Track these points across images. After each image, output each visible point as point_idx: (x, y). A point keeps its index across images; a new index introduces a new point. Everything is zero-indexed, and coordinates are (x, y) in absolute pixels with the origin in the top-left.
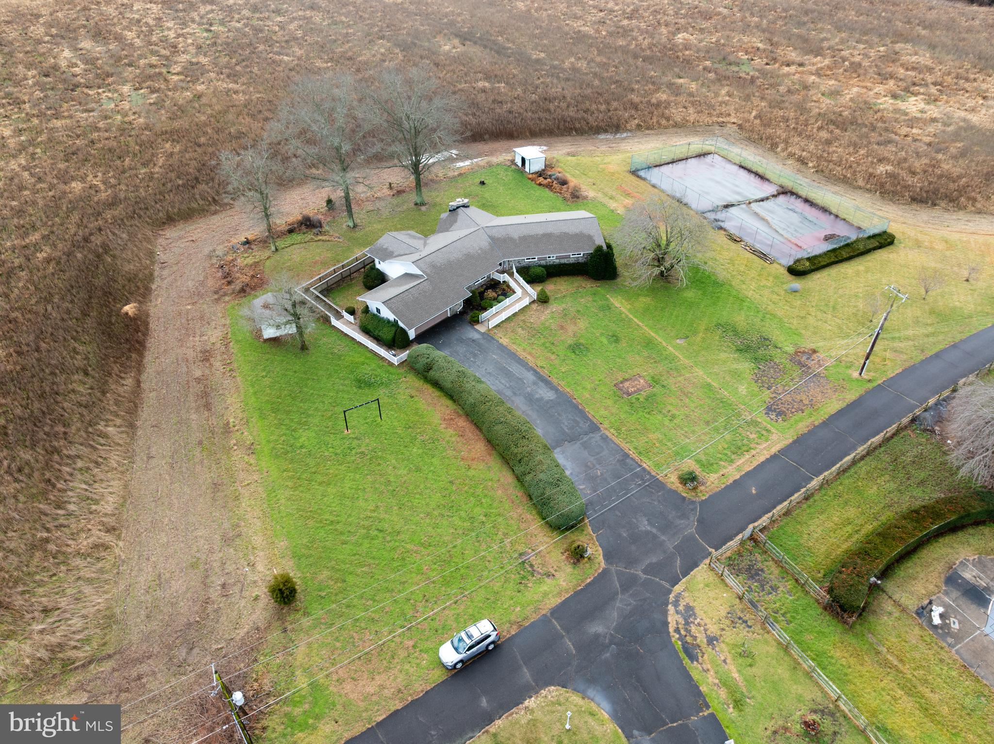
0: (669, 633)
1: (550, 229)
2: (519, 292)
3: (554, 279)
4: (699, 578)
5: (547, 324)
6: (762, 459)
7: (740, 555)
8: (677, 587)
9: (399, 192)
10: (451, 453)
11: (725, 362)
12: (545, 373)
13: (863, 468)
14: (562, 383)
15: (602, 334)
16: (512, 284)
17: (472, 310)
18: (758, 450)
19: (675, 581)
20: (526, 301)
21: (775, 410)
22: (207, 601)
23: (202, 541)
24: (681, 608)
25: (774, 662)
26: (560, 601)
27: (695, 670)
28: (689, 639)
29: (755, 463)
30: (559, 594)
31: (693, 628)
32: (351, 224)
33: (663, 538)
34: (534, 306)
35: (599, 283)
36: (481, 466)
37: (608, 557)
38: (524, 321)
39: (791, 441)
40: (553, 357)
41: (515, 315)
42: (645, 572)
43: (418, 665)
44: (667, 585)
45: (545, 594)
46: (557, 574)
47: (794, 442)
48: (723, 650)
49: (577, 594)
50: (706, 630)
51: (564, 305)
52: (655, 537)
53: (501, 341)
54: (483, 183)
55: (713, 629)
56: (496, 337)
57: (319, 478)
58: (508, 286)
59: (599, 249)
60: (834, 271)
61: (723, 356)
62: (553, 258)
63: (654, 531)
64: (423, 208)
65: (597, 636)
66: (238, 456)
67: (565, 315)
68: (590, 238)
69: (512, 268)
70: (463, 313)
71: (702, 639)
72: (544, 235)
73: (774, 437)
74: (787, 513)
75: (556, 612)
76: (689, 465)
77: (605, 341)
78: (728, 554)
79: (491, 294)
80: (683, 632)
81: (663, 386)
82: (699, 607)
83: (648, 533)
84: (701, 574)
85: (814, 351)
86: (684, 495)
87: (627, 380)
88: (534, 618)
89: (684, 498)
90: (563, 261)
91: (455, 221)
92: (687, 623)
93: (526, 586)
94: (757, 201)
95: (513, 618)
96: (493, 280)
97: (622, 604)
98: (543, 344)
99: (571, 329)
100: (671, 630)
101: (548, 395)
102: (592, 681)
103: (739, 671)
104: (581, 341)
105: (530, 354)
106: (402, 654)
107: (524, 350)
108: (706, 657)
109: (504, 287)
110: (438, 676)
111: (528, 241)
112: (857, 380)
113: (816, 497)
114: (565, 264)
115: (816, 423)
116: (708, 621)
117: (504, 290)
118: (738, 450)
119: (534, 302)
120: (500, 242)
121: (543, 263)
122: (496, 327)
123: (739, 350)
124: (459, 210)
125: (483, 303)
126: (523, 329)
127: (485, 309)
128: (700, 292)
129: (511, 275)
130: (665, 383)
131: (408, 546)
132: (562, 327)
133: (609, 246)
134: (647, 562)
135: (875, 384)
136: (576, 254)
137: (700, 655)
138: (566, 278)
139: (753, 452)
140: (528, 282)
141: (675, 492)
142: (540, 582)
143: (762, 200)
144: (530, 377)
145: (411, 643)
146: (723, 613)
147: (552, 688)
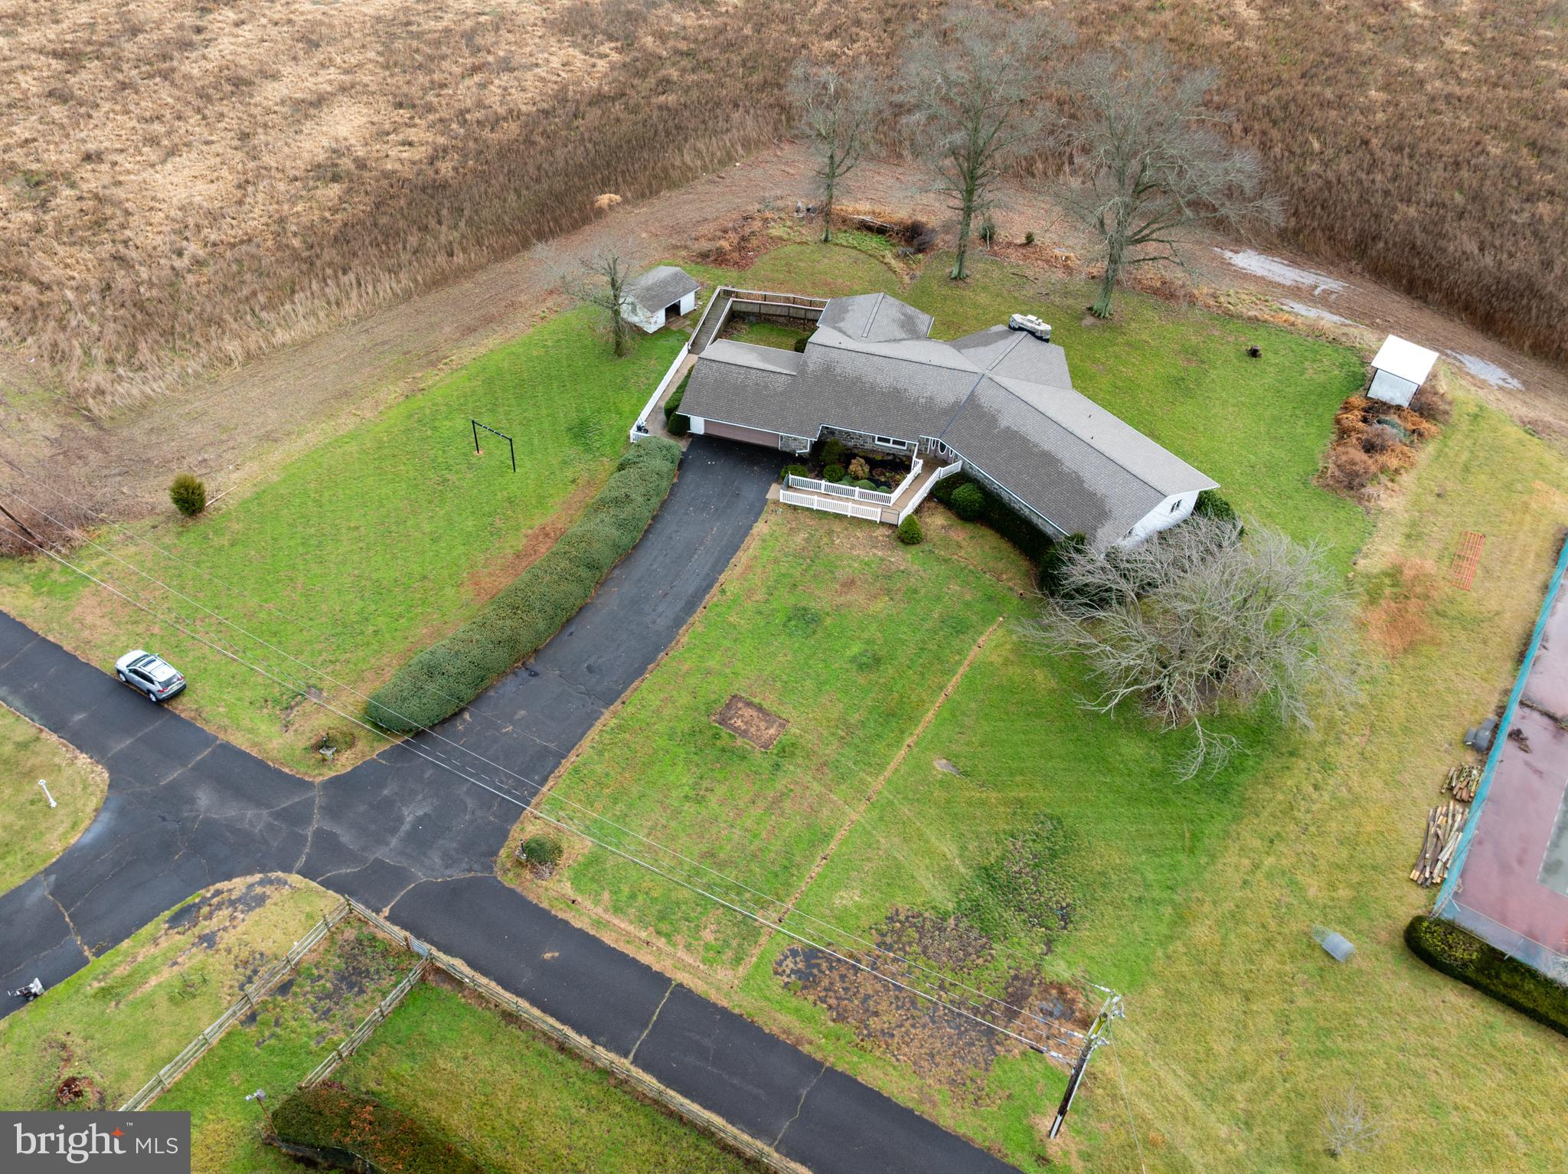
0: (213, 884)
3: (987, 531)
4: (320, 901)
5: (844, 563)
6: (645, 958)
7: (385, 954)
8: (298, 876)
10: (480, 558)
11: (924, 852)
16: (908, 480)
18: (669, 949)
19: (307, 873)
20: (875, 515)
21: (810, 966)
24: (259, 889)
25: (182, 1031)
26: (243, 748)
27: (157, 925)
28: (205, 910)
29: (630, 951)
30: (255, 745)
31: (226, 912)
33: (393, 841)
35: (1032, 594)
36: (466, 596)
37: (335, 782)
39: (722, 1003)
41: (839, 517)
42: (319, 833)
44: (301, 862)
45: (251, 730)
46: (289, 734)
47: (724, 1012)
48: (194, 959)
49: (261, 764)
50: (225, 929)
51: (916, 567)
52: (393, 830)
53: (758, 524)
55: (227, 939)
56: (764, 516)
57: (387, 463)
61: (948, 848)
63: (405, 827)
65: (191, 801)
66: (396, 388)
67: (887, 578)
70: (801, 459)
71: (206, 927)
73: (723, 975)
74: (511, 1017)
75: (228, 749)
76: (578, 846)
77: (852, 651)
78: (382, 936)
80: (215, 901)
81: (776, 765)
82: (269, 911)
83: (400, 820)
84: (330, 903)
86: (503, 852)
87: (760, 709)
88: (210, 728)
89: (495, 853)
91: (993, 344)
92: (232, 903)
93: (262, 707)
95: (206, 708)
97: (253, 818)
98: (784, 575)
99: (853, 596)
100: (218, 886)
102: (122, 812)
103: (159, 985)
104: (829, 619)
108: (178, 937)
109: (894, 474)
113: (571, 1066)
115: (806, 1049)
116: (241, 928)
117: (892, 479)
119: (882, 523)
123: (987, 874)
125: (831, 467)
126: (807, 539)
130: (788, 766)
132: (848, 584)
134: (338, 830)
137: (180, 929)
139: (661, 942)
140: (927, 499)
141: (504, 835)
142: (272, 719)
146: (261, 947)
147: (106, 775)
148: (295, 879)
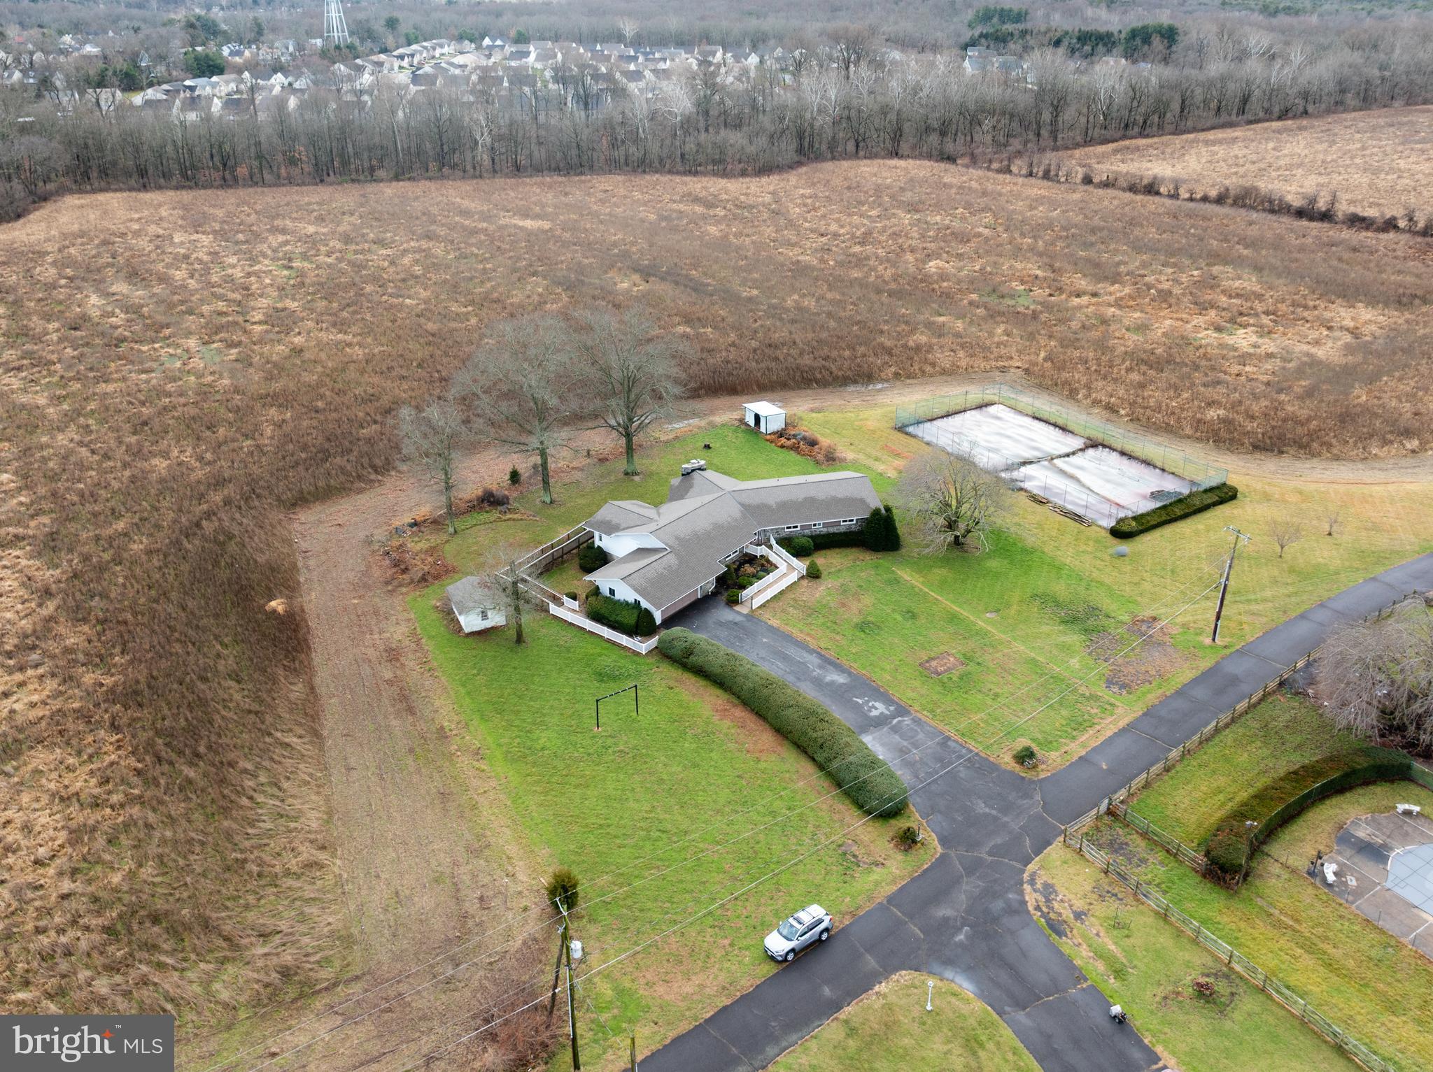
0: (1028, 912)
1: (812, 493)
2: (783, 567)
3: (824, 552)
4: (1054, 855)
5: (824, 602)
6: (1109, 733)
7: (1098, 829)
8: (1030, 866)
9: (603, 460)
10: (732, 746)
11: (1048, 635)
12: (832, 655)
13: (1229, 736)
14: (855, 666)
15: (894, 610)
16: (773, 558)
17: (727, 589)
18: (1103, 725)
19: (1027, 861)
20: (793, 577)
21: (1117, 683)
22: (465, 916)
23: (442, 855)
24: (1039, 886)
25: (1154, 931)
26: (895, 888)
27: (1066, 945)
28: (1052, 916)
29: (1101, 739)
30: (894, 881)
31: (1056, 905)
32: (548, 500)
33: (1006, 819)
34: (805, 582)
35: (880, 555)
36: (773, 757)
37: (944, 841)
38: (795, 600)
39: (1140, 713)
40: (838, 637)
41: (782, 593)
42: (990, 853)
43: (739, 963)
44: (1019, 865)
45: (877, 884)
46: (887, 863)
47: (1145, 714)
48: (1093, 926)
49: (913, 880)
50: (1071, 906)
51: (841, 581)
52: (996, 819)
53: (770, 622)
54: (707, 447)
55: (1079, 905)
56: (763, 619)
57: (573, 780)
58: (768, 561)
59: (876, 512)
60: (1168, 531)
61: (1045, 629)
62: (819, 525)
63: (994, 812)
64: (637, 478)
65: (946, 920)
66: (464, 762)
67: (845, 591)
68: (862, 501)
69: (769, 540)
70: (715, 594)
71: (1067, 914)
72: (806, 499)
73: (1120, 711)
74: (1147, 785)
75: (891, 899)
76: (1022, 743)
77: (899, 618)
78: (1085, 830)
79: (748, 569)
80: (1045, 909)
81: (979, 664)
82: (1059, 883)
83: (986, 815)
84: (1055, 851)
85: (1154, 619)
86: (1024, 775)
87: (933, 659)
88: (868, 907)
89: (1023, 778)
90: (832, 530)
91: (691, 486)
92: (1048, 900)
93: (853, 877)
94: (1060, 456)
95: (843, 908)
96: (747, 554)
97: (969, 887)
98: (824, 624)
99: (855, 606)
100: (1031, 908)
101: (840, 679)
102: (949, 962)
103: (1116, 943)
104: (870, 619)
105: (809, 635)
106: (719, 953)
107: (801, 631)
108: (1075, 931)
109: (763, 561)
110: (768, 970)
111: (786, 507)
112: (1211, 647)
113: (1178, 768)
114: (834, 534)
115: (1168, 693)
116: (1072, 896)
117: (763, 565)
118: (1079, 725)
119: (803, 577)
120: (753, 510)
121: (807, 532)
122: (760, 607)
123: (1064, 622)
124: (694, 474)
125: (741, 580)
126: (795, 608)
127: (743, 587)
128: (1006, 562)
129: (770, 547)
130: (980, 660)
131: (701, 845)
132: (843, 605)
133: (888, 509)
134: (992, 843)
135: (1232, 650)
136: (847, 520)
137: (1068, 931)
138: (837, 550)
139: (1098, 727)
140: (794, 555)
141: (1012, 773)
142: (869, 872)
143: (1068, 455)
144: (813, 661)
145: (726, 942)
146: (1089, 888)
147: (903, 972)
148: (1032, 867)
